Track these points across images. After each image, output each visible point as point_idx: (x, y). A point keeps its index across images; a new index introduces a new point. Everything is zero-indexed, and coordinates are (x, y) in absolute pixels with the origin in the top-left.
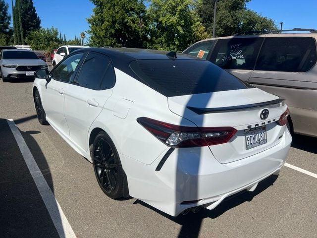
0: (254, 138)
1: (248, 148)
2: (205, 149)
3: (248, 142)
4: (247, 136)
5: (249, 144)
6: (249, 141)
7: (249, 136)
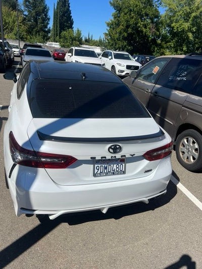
0: (106, 168)
1: (95, 175)
2: (41, 171)
3: (96, 171)
4: (96, 166)
5: (99, 172)
6: (98, 169)
7: (99, 166)
